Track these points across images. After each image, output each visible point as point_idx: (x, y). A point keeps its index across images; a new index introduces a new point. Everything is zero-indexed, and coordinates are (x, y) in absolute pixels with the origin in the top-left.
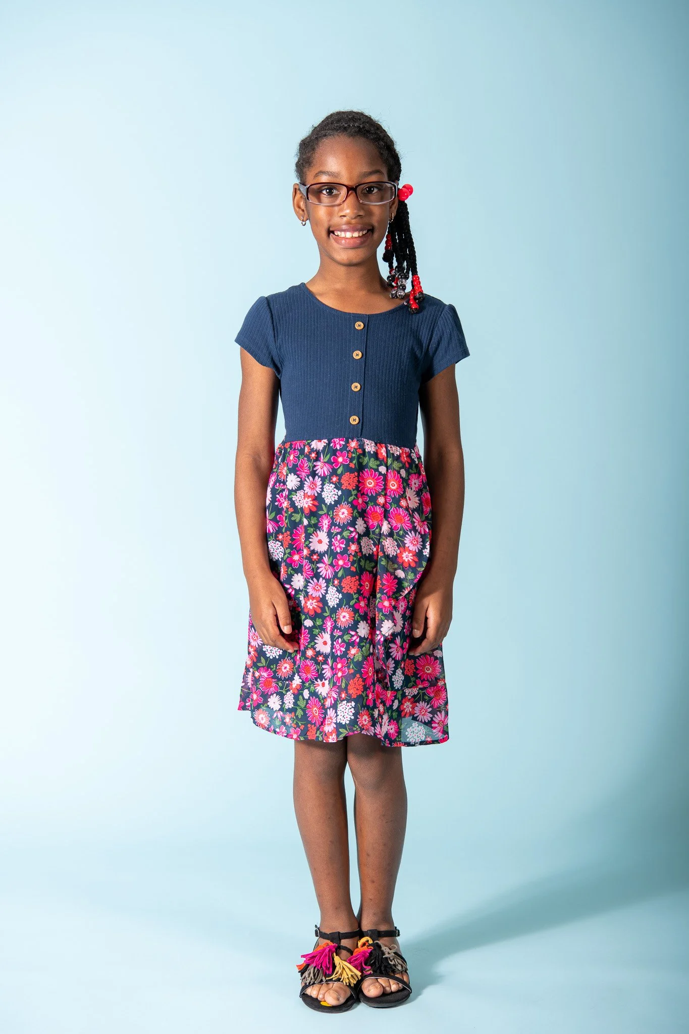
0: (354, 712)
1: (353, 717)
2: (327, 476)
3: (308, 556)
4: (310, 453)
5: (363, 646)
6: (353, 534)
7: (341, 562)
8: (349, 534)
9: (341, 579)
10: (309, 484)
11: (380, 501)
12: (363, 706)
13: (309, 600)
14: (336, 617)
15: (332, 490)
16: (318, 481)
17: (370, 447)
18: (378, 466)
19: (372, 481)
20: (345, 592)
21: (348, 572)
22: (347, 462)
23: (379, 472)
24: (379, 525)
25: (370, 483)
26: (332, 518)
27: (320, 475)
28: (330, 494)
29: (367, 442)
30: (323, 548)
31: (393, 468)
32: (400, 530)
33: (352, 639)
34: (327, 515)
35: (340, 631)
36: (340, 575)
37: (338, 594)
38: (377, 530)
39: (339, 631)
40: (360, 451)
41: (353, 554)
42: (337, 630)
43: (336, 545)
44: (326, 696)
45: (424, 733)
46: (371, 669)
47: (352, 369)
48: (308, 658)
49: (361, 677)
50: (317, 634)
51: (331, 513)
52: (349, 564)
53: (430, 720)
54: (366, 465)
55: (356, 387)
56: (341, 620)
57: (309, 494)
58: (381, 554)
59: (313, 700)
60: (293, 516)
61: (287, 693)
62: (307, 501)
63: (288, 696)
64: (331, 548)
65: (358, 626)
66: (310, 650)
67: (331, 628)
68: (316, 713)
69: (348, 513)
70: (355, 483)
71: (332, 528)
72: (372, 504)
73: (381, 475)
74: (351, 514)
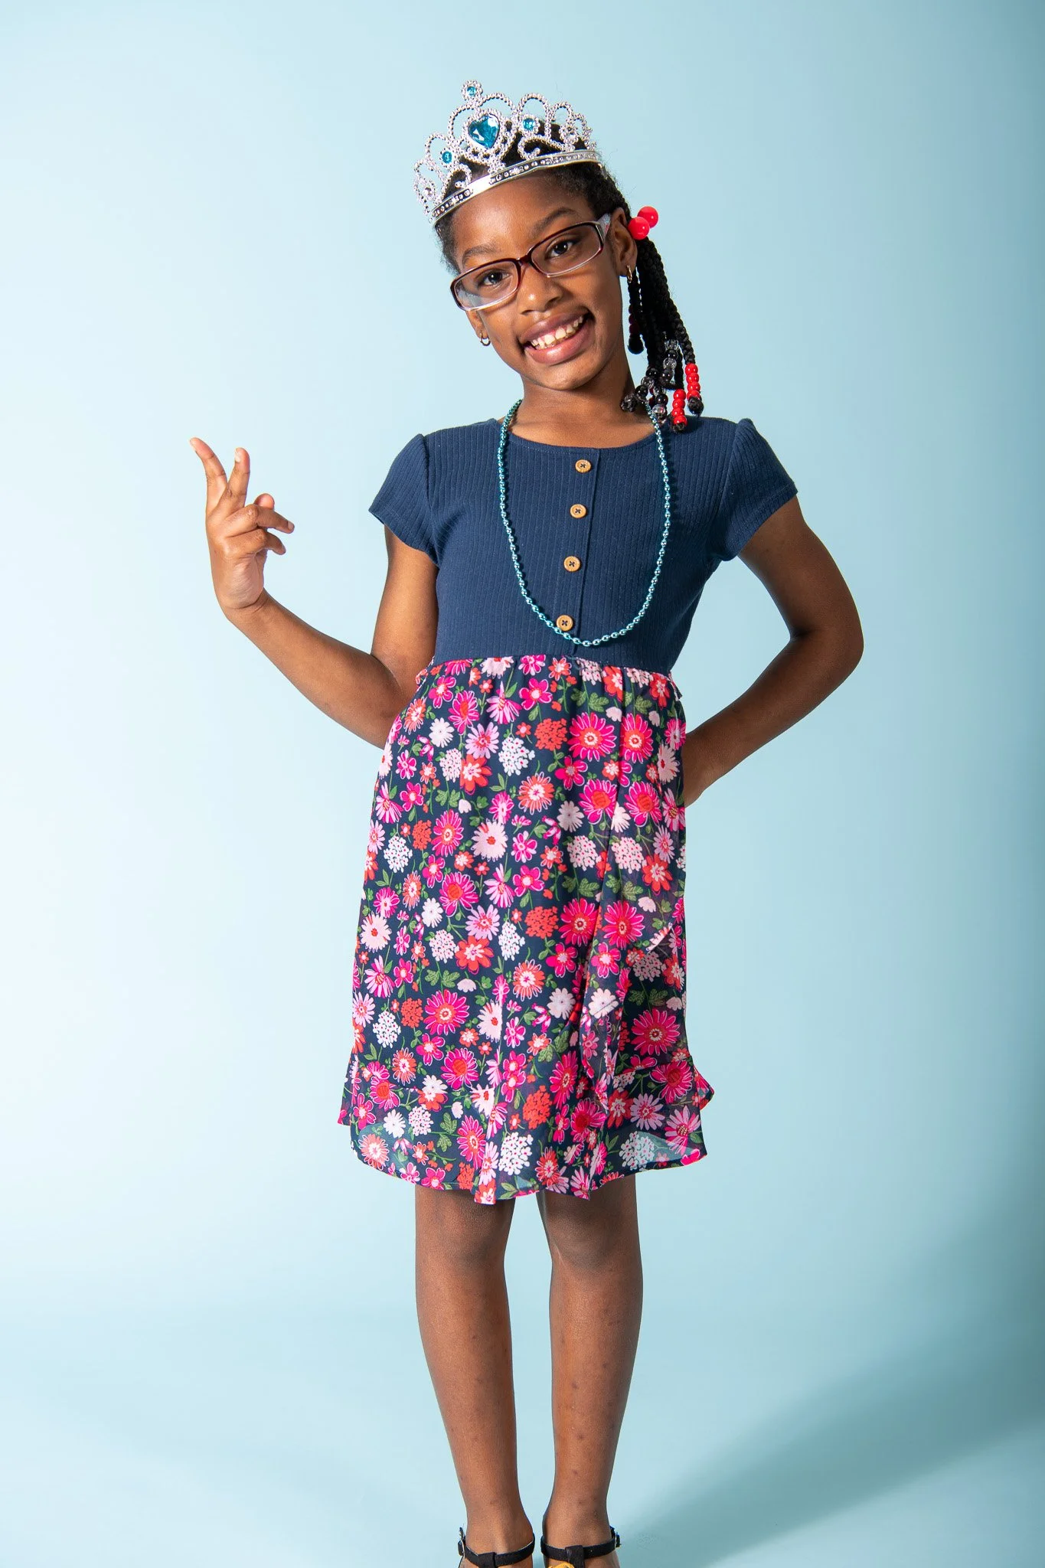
0: (530, 1154)
1: (527, 1164)
2: (510, 724)
3: (470, 866)
4: (480, 682)
5: (557, 1034)
6: (553, 832)
8: (544, 831)
9: (524, 912)
10: (477, 739)
11: (608, 771)
12: (547, 1145)
13: (468, 945)
14: (512, 978)
15: (519, 750)
16: (493, 732)
17: (591, 673)
18: (606, 707)
20: (531, 935)
21: (538, 899)
22: (548, 700)
23: (607, 718)
24: (606, 813)
25: (591, 739)
26: (516, 801)
27: (496, 720)
28: (513, 756)
30: (496, 851)
31: (636, 709)
32: (647, 824)
33: (538, 1021)
34: (506, 793)
35: (518, 1004)
36: (523, 903)
37: (518, 937)
38: (604, 824)
39: (516, 1003)
40: (572, 681)
42: (513, 1002)
43: (521, 849)
44: (488, 1116)
45: (653, 1149)
46: (567, 1075)
47: (567, 533)
48: (464, 1046)
49: (548, 1091)
50: (482, 1004)
51: (515, 791)
52: (541, 885)
53: (660, 1124)
54: (583, 705)
55: (572, 564)
56: (520, 984)
57: (476, 756)
58: (608, 868)
59: (470, 1121)
60: (438, 794)
61: (414, 1109)
62: (472, 768)
63: (416, 1114)
64: (510, 854)
65: (551, 998)
66: (469, 1032)
67: (504, 996)
68: (475, 1145)
69: (544, 792)
70: (561, 739)
71: (514, 818)
72: (594, 777)
73: (610, 724)
74: (550, 793)
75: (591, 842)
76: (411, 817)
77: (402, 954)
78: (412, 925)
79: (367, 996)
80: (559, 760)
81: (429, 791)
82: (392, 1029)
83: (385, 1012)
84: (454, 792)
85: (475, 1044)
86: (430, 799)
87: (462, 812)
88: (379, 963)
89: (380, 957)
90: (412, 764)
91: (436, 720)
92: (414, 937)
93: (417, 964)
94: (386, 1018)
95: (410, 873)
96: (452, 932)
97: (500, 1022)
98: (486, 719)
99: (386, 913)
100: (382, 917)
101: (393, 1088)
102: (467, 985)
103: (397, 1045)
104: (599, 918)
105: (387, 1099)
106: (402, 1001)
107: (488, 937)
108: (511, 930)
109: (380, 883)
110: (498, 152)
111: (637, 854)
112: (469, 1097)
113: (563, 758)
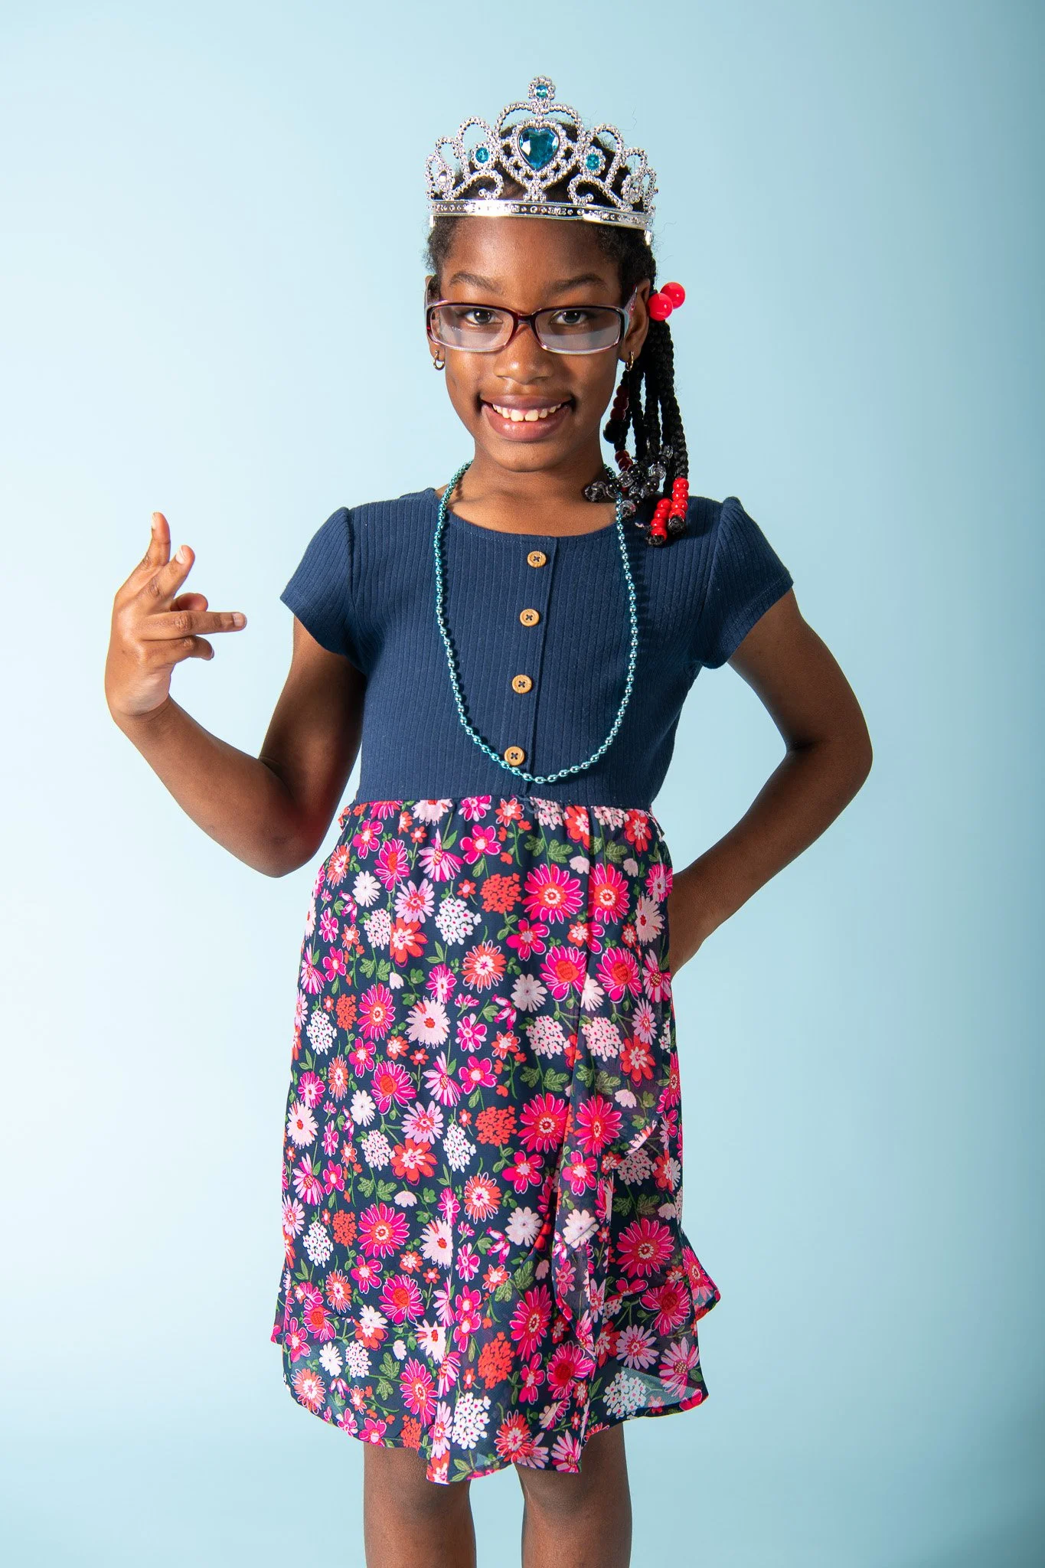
0: (487, 1421)
1: (484, 1435)
2: (448, 881)
3: (405, 1054)
4: (412, 829)
5: (518, 1266)
6: (506, 1014)
7: (476, 1075)
8: (495, 1014)
9: (474, 1113)
10: (408, 898)
11: (575, 936)
12: (511, 1408)
13: (405, 1150)
14: (463, 1194)
15: (461, 914)
16: (428, 890)
17: (549, 815)
18: (569, 857)
20: (483, 1142)
21: (490, 1098)
22: (497, 851)
23: (571, 870)
24: (574, 988)
25: (552, 897)
26: (459, 976)
27: (431, 876)
28: (455, 922)
29: (542, 804)
30: (437, 1036)
31: (607, 857)
32: (624, 999)
33: (494, 1249)
34: (446, 967)
35: (471, 1228)
36: (473, 1102)
37: (468, 1144)
38: (572, 1001)
39: (468, 1225)
40: (526, 826)
41: (503, 1057)
42: (465, 1223)
43: (467, 1036)
44: (442, 1361)
45: (644, 1391)
46: (536, 1316)
47: (516, 646)
48: (405, 1272)
49: (509, 1339)
50: (425, 1222)
51: (457, 965)
52: (493, 1079)
53: (653, 1362)
54: (541, 854)
55: (522, 684)
56: (472, 1202)
57: (407, 920)
58: (579, 1055)
59: (413, 1366)
60: (362, 964)
61: (351, 1344)
62: (403, 935)
63: (353, 1350)
64: (453, 1042)
65: (510, 1220)
66: (411, 1256)
67: (453, 1214)
68: (422, 1395)
69: (493, 965)
70: (513, 899)
71: (457, 997)
72: (558, 944)
73: (576, 878)
74: (501, 966)
75: (557, 1023)
76: (334, 990)
77: (330, 1155)
78: (340, 1119)
79: (296, 1201)
80: (511, 925)
81: (352, 959)
82: (325, 1243)
83: (316, 1222)
84: (382, 962)
85: (419, 1271)
86: (354, 969)
87: (393, 988)
88: (307, 1161)
89: (308, 1154)
90: (334, 925)
91: (361, 873)
92: (343, 1136)
93: (348, 1169)
94: (317, 1229)
95: (335, 1056)
96: (386, 1134)
97: (450, 1246)
98: (418, 875)
99: (311, 1102)
100: (306, 1107)
101: (327, 1316)
102: (405, 1199)
103: (330, 1265)
104: (570, 1119)
105: (322, 1328)
106: (332, 1212)
107: (429, 1140)
108: (458, 1135)
109: (303, 1066)
110: (544, 178)
111: (613, 1038)
112: (413, 1336)
113: (517, 922)
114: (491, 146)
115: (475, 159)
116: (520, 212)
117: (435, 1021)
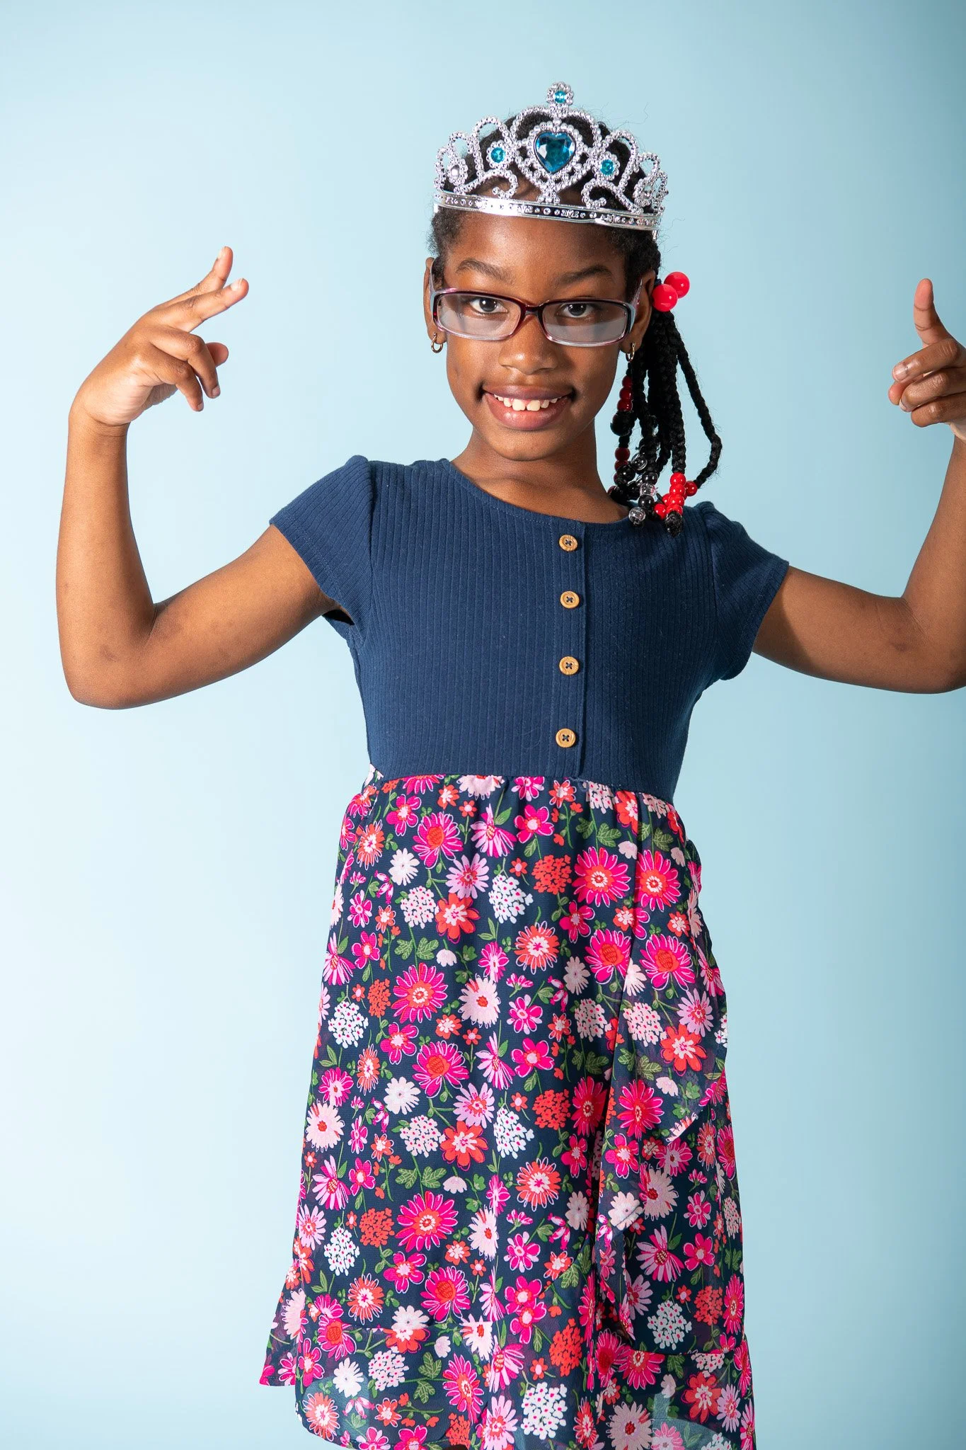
0: (565, 1409)
1: (563, 1423)
2: (501, 858)
3: (457, 1033)
4: (459, 803)
5: (578, 1251)
6: (560, 995)
8: (551, 995)
9: (530, 1096)
10: (461, 874)
11: (620, 920)
12: (583, 1395)
13: (457, 1133)
14: (514, 1181)
15: (513, 892)
16: (480, 865)
17: (600, 798)
18: (618, 841)
19: (603, 875)
20: (542, 1126)
21: (546, 1081)
22: (550, 832)
23: (619, 854)
24: (618, 972)
25: (599, 880)
26: (513, 956)
27: (485, 852)
28: (507, 901)
29: (595, 787)
30: (488, 1015)
31: (654, 844)
32: (669, 987)
33: (555, 1235)
34: (499, 945)
35: (526, 1216)
36: (528, 1085)
37: (523, 1129)
38: (615, 985)
39: (520, 1213)
40: (577, 808)
41: (558, 1040)
42: (518, 1213)
43: (521, 1017)
44: (487, 1358)
47: (558, 628)
48: (451, 1264)
49: (579, 1326)
50: (474, 1210)
51: (510, 944)
52: (550, 1062)
54: (589, 838)
55: (570, 666)
56: (528, 1189)
57: (460, 895)
58: (620, 1039)
59: (457, 1363)
60: (398, 945)
61: (376, 1356)
62: (456, 911)
63: (382, 1360)
64: (506, 1022)
65: (568, 1205)
66: (458, 1246)
67: (501, 1202)
68: (468, 1392)
69: (548, 946)
70: (565, 880)
71: (510, 977)
72: (603, 927)
73: (624, 862)
74: (556, 948)
75: (600, 1006)
76: (365, 977)
77: (358, 1152)
78: (369, 1114)
79: (316, 1209)
80: (563, 907)
81: (386, 942)
82: (349, 1250)
83: (339, 1228)
84: (425, 940)
85: (465, 1261)
86: (388, 952)
87: (441, 965)
88: (331, 1165)
89: (332, 1158)
90: (367, 908)
91: (398, 851)
92: (374, 1130)
93: (382, 1163)
94: (340, 1236)
95: (366, 1048)
96: (435, 1118)
97: (495, 1236)
98: (471, 850)
99: (337, 1100)
100: (330, 1107)
101: (346, 1329)
102: (456, 1185)
103: (355, 1272)
104: (612, 1102)
105: (338, 1345)
106: (359, 1214)
107: (481, 1124)
108: (509, 1120)
109: (325, 1063)
110: (558, 181)
111: (653, 1024)
112: (458, 1331)
113: (568, 904)
114: (507, 147)
115: (490, 158)
116: (533, 213)
117: (488, 999)
